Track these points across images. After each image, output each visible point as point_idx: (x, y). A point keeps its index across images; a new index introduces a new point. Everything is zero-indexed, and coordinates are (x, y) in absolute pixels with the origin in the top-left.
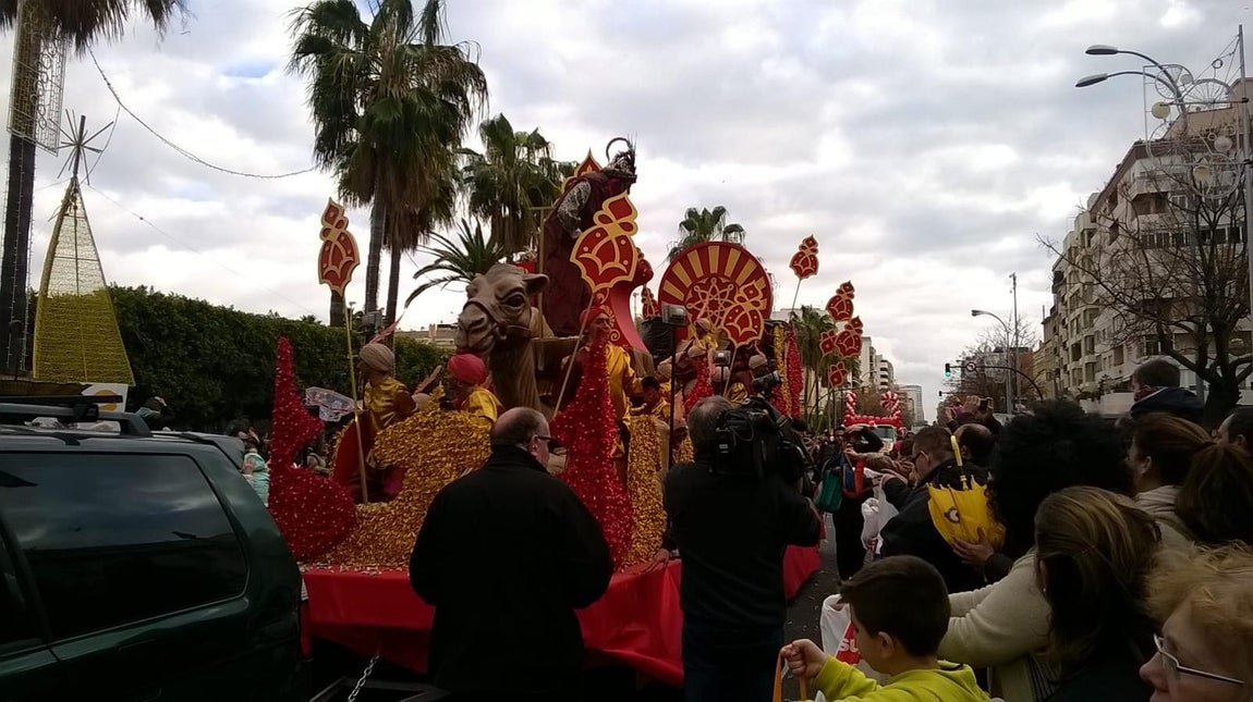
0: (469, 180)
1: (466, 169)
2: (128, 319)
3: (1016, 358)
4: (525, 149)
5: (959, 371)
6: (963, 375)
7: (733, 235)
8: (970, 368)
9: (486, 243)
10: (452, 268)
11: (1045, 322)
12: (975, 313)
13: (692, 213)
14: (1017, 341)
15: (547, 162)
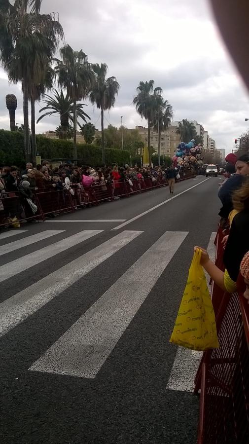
0: (57, 72)
1: (56, 68)
4: (78, 59)
5: (240, 142)
7: (158, 91)
8: (244, 141)
9: (65, 97)
10: (53, 108)
12: (246, 120)
13: (142, 83)
15: (86, 63)
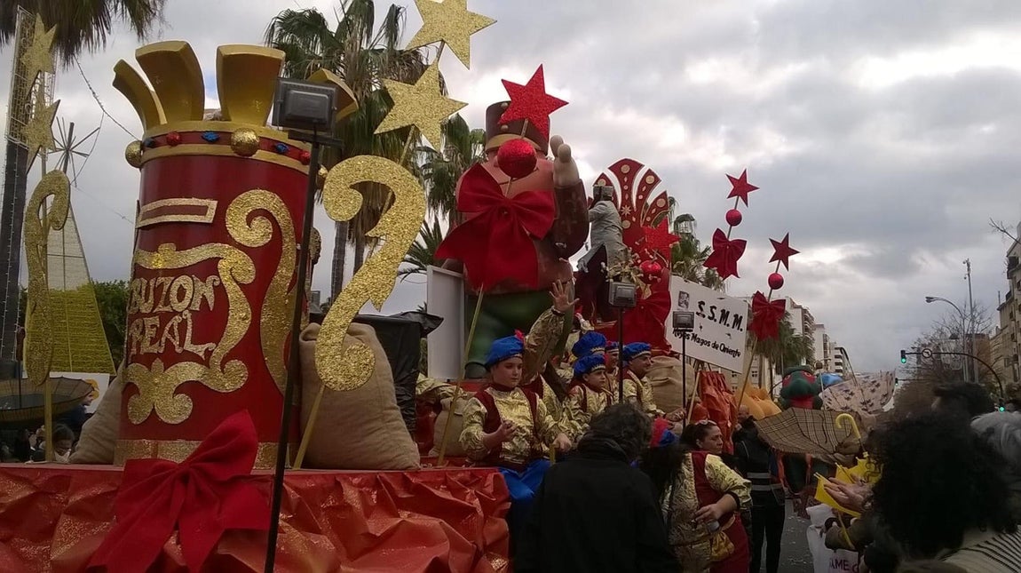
0: (428, 176)
1: (425, 166)
2: (108, 312)
3: (975, 345)
4: (481, 145)
5: (914, 358)
6: (919, 361)
7: (683, 224)
8: (927, 356)
9: (443, 236)
11: (1001, 308)
12: (929, 300)
14: (973, 327)
